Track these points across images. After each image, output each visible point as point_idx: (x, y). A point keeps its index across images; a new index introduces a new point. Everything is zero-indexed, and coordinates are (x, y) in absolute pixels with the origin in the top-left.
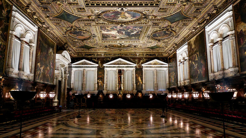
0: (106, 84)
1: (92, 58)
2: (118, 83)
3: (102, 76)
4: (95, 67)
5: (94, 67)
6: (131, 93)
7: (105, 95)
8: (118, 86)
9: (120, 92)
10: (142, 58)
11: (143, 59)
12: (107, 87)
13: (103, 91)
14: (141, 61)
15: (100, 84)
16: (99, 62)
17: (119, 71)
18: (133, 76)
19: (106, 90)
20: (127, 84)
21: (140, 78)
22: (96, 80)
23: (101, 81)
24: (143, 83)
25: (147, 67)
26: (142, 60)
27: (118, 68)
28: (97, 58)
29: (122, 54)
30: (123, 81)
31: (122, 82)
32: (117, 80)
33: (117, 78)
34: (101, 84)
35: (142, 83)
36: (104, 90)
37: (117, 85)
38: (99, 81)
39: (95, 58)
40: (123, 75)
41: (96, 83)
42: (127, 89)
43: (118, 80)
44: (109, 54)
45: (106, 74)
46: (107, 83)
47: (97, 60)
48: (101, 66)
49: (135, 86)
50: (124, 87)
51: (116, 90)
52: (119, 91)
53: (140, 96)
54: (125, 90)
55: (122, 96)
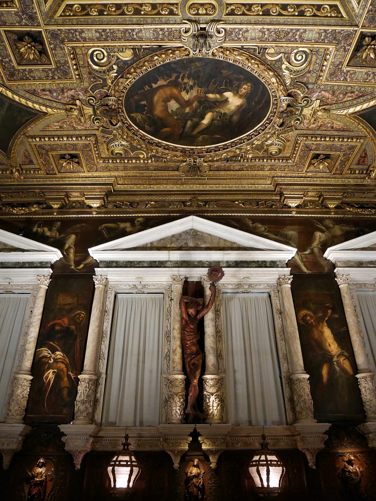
0: (96, 372)
1: (30, 222)
2: (179, 367)
3: (73, 320)
4: (42, 265)
5: (31, 265)
6: (283, 445)
7: (78, 462)
8: (179, 388)
9: (195, 435)
10: (321, 220)
11: (328, 228)
12: (100, 395)
13: (63, 428)
14: (318, 234)
15: (50, 375)
16: (72, 239)
17: (191, 290)
18: (278, 322)
19: (92, 421)
20: (241, 376)
21: (327, 333)
22: (31, 346)
23: (59, 354)
24: (356, 369)
25: (360, 264)
26: (322, 231)
27: (183, 272)
28: (58, 220)
29: (206, 202)
30: (219, 356)
31: (211, 359)
32: (176, 344)
33: (176, 334)
34: (58, 377)
35: (347, 365)
36: (72, 417)
37: (171, 383)
38: (45, 352)
39: (50, 223)
40: (217, 312)
41: (28, 364)
42: (243, 415)
43: (183, 347)
44: (131, 204)
45: (103, 312)
46: (103, 369)
47: (60, 231)
48: (77, 263)
49: (306, 388)
50: (222, 401)
51: (168, 421)
52: (190, 427)
53: (355, 468)
54: (232, 419)
55: (216, 471)
